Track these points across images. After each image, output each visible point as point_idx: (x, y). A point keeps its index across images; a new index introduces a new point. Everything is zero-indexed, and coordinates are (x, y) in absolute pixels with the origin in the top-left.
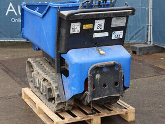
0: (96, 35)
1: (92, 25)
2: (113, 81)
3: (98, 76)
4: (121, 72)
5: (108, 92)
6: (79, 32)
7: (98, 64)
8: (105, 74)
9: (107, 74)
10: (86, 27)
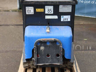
0: (47, 17)
1: (43, 9)
2: (55, 53)
3: (42, 48)
4: (61, 47)
5: (50, 60)
6: (33, 14)
7: (42, 39)
8: (48, 47)
9: (50, 47)
10: (38, 10)
